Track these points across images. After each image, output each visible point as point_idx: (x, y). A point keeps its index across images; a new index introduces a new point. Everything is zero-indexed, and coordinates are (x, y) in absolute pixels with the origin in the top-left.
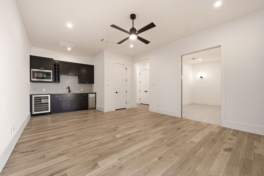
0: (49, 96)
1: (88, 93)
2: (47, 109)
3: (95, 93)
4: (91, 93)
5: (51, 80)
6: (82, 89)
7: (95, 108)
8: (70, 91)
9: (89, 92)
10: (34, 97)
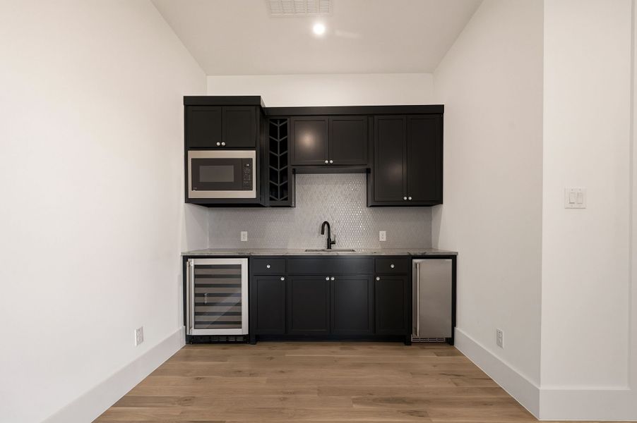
0: (244, 263)
1: (413, 253)
2: (234, 318)
3: (453, 257)
4: (429, 253)
5: (251, 194)
6: (383, 236)
7: (451, 341)
8: (330, 243)
9: (419, 253)
10: (196, 267)
